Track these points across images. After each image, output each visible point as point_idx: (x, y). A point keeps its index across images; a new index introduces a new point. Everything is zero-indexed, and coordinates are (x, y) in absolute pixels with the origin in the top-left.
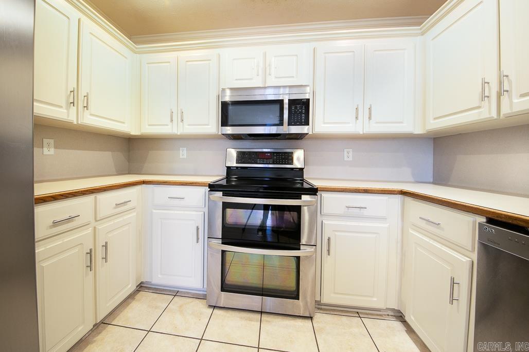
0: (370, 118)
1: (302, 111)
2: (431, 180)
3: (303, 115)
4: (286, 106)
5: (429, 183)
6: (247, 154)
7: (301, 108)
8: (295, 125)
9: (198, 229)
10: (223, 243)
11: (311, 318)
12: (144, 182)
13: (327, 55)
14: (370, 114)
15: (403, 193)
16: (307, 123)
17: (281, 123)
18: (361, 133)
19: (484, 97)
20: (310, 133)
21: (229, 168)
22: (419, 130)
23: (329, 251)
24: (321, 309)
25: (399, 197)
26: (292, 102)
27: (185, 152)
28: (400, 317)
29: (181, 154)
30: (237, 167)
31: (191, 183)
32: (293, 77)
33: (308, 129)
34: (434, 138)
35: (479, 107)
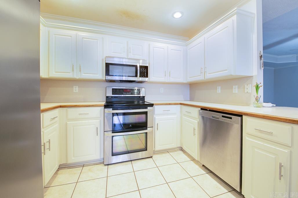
0: (170, 76)
1: (145, 71)
2: (189, 100)
3: (146, 73)
4: (138, 68)
5: (189, 101)
6: (118, 90)
7: (145, 70)
8: (142, 77)
9: (97, 128)
10: (112, 133)
11: (152, 157)
12: (61, 107)
13: (154, 48)
14: (170, 75)
15: (181, 104)
16: (147, 76)
17: (136, 76)
18: (167, 81)
19: (201, 73)
20: (148, 81)
21: (107, 97)
22: (185, 82)
23: (157, 129)
24: (155, 154)
25: (180, 105)
26: (141, 67)
27: (77, 88)
28: (182, 149)
29: (74, 90)
30: (112, 97)
31: (92, 105)
32: (140, 55)
33: (148, 79)
34: (190, 84)
35: (200, 76)
